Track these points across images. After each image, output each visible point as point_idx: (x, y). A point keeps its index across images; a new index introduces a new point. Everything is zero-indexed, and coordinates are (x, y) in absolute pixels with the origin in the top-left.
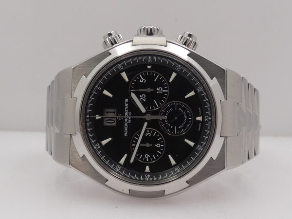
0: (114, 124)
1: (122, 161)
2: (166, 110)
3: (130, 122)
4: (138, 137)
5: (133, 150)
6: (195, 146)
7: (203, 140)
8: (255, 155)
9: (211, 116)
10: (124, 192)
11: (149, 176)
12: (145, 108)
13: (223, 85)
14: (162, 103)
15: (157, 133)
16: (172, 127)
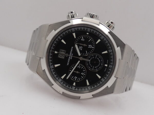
0: (63, 58)
1: (63, 77)
2: (91, 57)
3: (71, 59)
4: (74, 67)
5: (70, 73)
6: (101, 78)
7: (106, 76)
8: (129, 90)
9: (113, 65)
10: (60, 92)
11: (74, 88)
12: (81, 54)
13: (122, 51)
14: (90, 53)
15: (83, 68)
16: (92, 66)
